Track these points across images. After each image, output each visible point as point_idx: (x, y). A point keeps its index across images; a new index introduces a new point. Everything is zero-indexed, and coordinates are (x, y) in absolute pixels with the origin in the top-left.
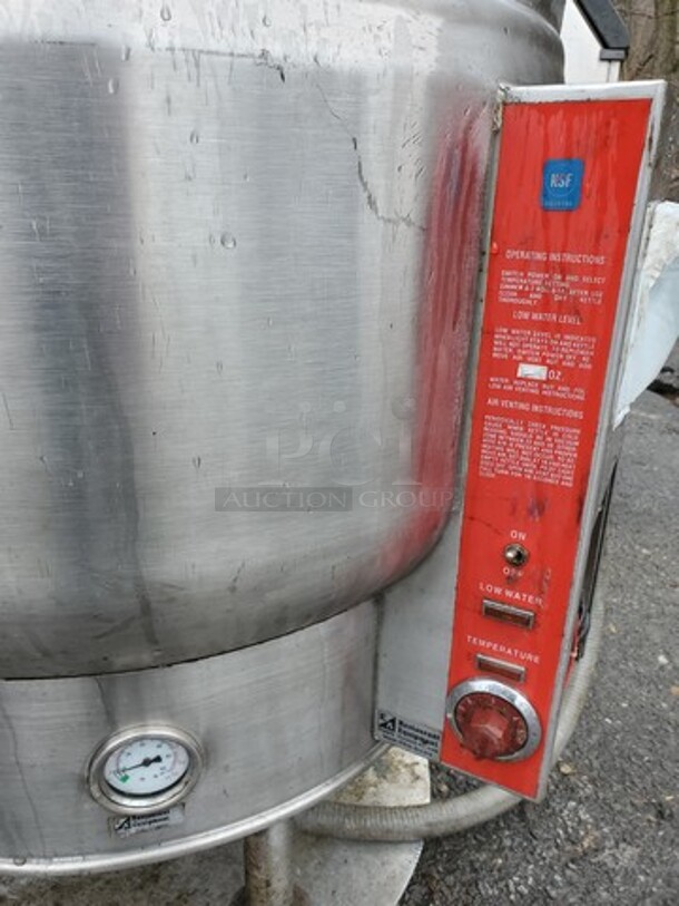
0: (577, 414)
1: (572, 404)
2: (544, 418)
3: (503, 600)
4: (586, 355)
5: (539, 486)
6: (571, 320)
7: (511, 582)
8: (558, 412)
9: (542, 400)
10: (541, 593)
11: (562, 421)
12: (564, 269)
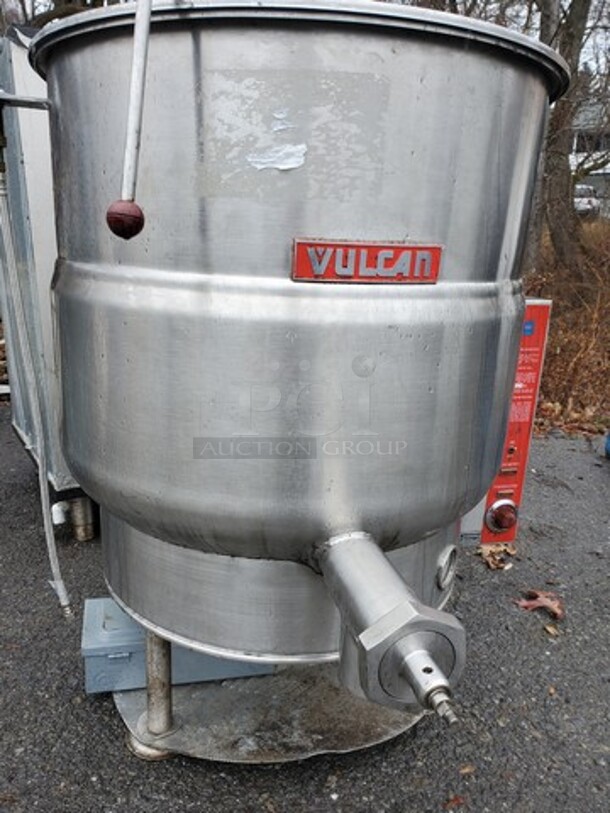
0: (530, 397)
1: (529, 394)
2: (522, 400)
3: (508, 467)
4: (533, 378)
5: (520, 423)
6: (529, 368)
7: (510, 460)
8: (524, 397)
9: (521, 394)
10: (518, 461)
11: (527, 400)
12: (528, 353)
